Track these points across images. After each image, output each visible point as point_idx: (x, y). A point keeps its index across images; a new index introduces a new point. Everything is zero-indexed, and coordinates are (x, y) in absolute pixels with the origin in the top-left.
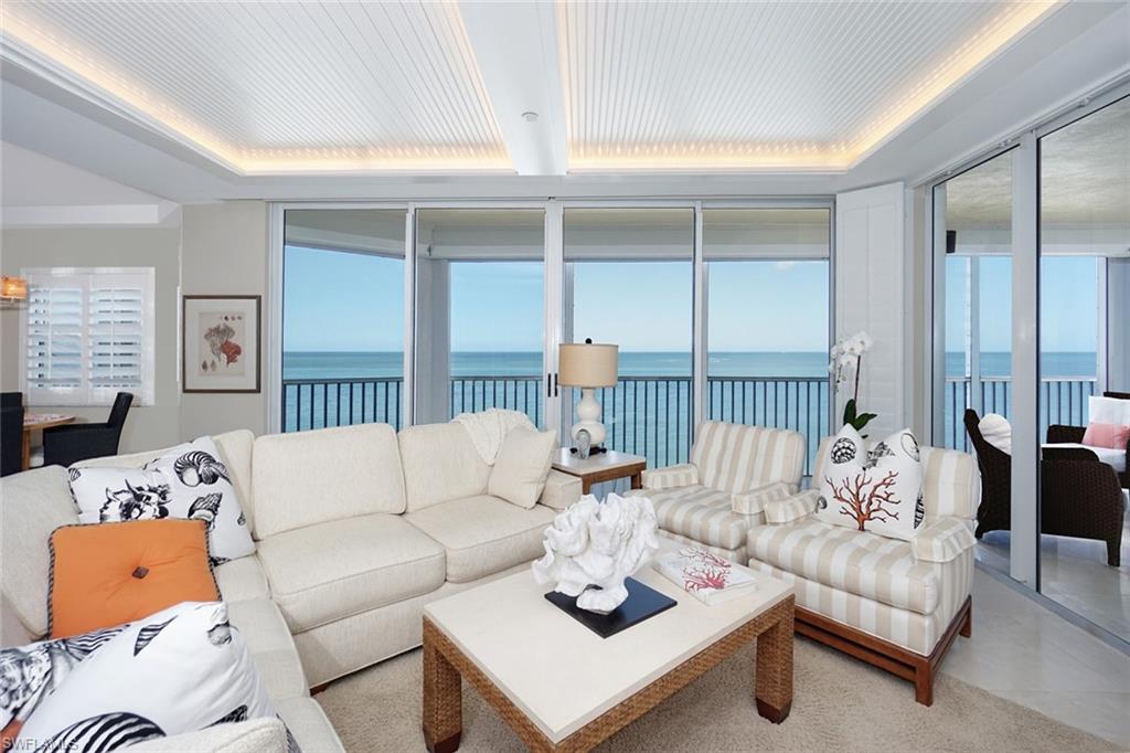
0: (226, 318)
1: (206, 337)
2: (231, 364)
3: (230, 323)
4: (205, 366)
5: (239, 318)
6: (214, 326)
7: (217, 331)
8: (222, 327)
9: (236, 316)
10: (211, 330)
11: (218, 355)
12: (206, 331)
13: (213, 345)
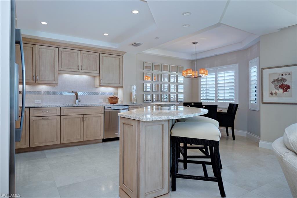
0: (282, 75)
1: (272, 83)
2: (285, 93)
3: (284, 77)
4: (272, 94)
5: (289, 74)
6: (276, 78)
7: (278, 80)
8: (280, 78)
9: (287, 74)
10: (274, 80)
11: (278, 90)
12: (272, 80)
13: (275, 86)
